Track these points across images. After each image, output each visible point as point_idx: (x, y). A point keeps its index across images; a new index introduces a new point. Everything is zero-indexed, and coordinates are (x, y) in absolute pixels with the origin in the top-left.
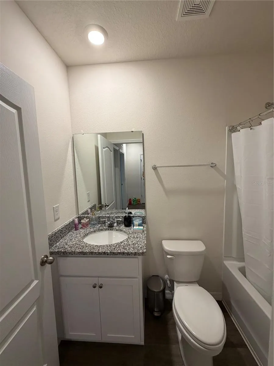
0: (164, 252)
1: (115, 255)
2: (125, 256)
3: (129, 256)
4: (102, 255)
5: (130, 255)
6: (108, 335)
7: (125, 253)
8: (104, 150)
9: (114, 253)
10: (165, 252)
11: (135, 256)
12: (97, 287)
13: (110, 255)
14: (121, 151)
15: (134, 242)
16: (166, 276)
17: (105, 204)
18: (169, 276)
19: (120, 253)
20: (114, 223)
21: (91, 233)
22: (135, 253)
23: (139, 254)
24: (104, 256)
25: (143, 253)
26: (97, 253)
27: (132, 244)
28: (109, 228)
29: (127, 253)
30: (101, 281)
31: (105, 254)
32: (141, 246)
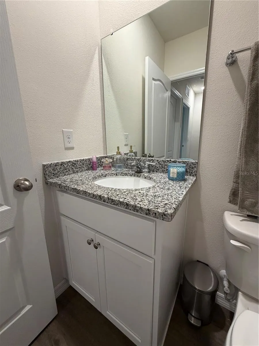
0: (225, 232)
1: (114, 204)
2: (129, 210)
3: (137, 213)
4: (97, 199)
5: (137, 211)
6: (107, 312)
7: (130, 205)
8: (154, 82)
9: (113, 201)
10: (228, 232)
11: (147, 216)
12: (92, 245)
13: (107, 203)
14: (184, 101)
15: (157, 194)
16: (223, 272)
17: (150, 154)
18: (228, 274)
19: (121, 203)
20: (144, 168)
21: (112, 175)
22: (148, 210)
23: (155, 214)
24: (99, 201)
25: (165, 215)
26: (91, 195)
27: (151, 195)
28: (136, 174)
29: (133, 206)
30: (98, 238)
31: (101, 199)
32: (167, 202)
